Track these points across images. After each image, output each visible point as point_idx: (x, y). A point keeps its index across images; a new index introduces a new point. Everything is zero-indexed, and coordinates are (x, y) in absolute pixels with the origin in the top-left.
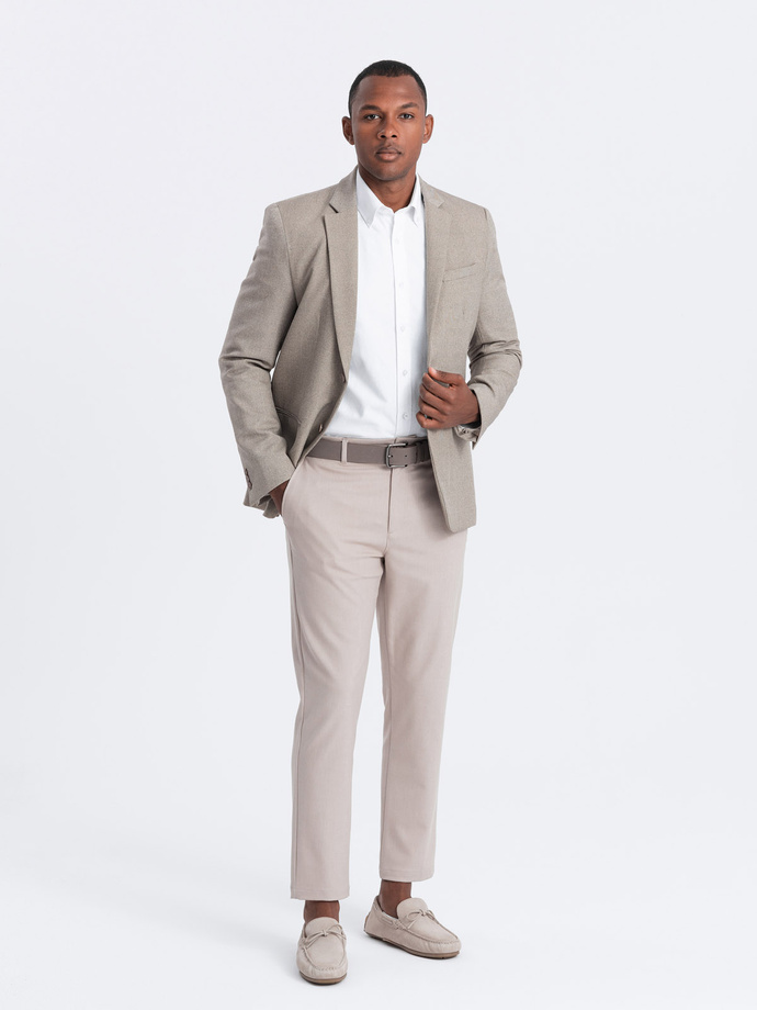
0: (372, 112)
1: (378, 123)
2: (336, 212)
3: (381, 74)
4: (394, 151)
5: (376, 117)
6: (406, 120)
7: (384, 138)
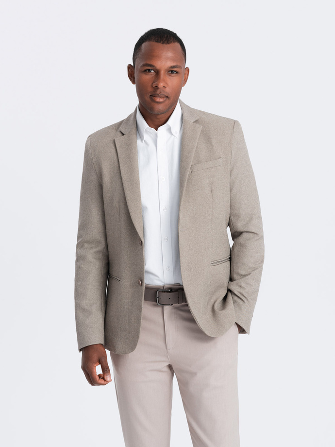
0: (149, 68)
1: (153, 75)
2: (123, 134)
3: (158, 41)
4: (164, 96)
5: (152, 71)
6: (173, 75)
7: (157, 87)
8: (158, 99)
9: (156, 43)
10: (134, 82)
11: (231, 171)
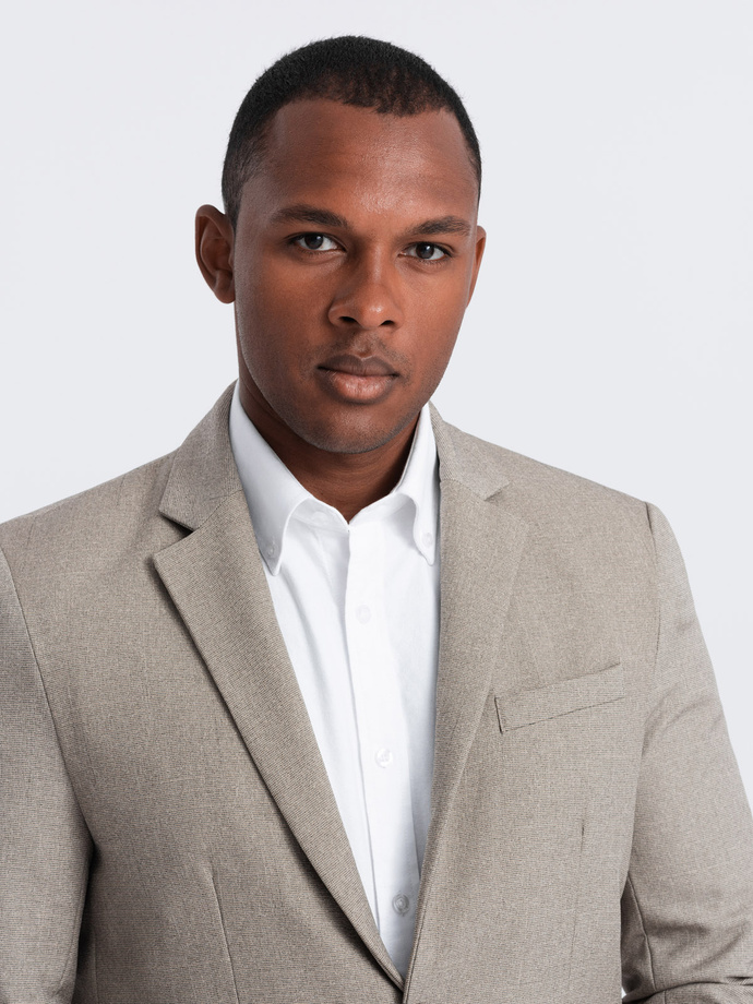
1: (332, 267)
2: (184, 531)
3: (356, 100)
4: (379, 369)
5: (327, 245)
6: (425, 265)
7: (352, 324)
8: (352, 386)
9: (350, 110)
10: (226, 294)
11: (649, 734)
